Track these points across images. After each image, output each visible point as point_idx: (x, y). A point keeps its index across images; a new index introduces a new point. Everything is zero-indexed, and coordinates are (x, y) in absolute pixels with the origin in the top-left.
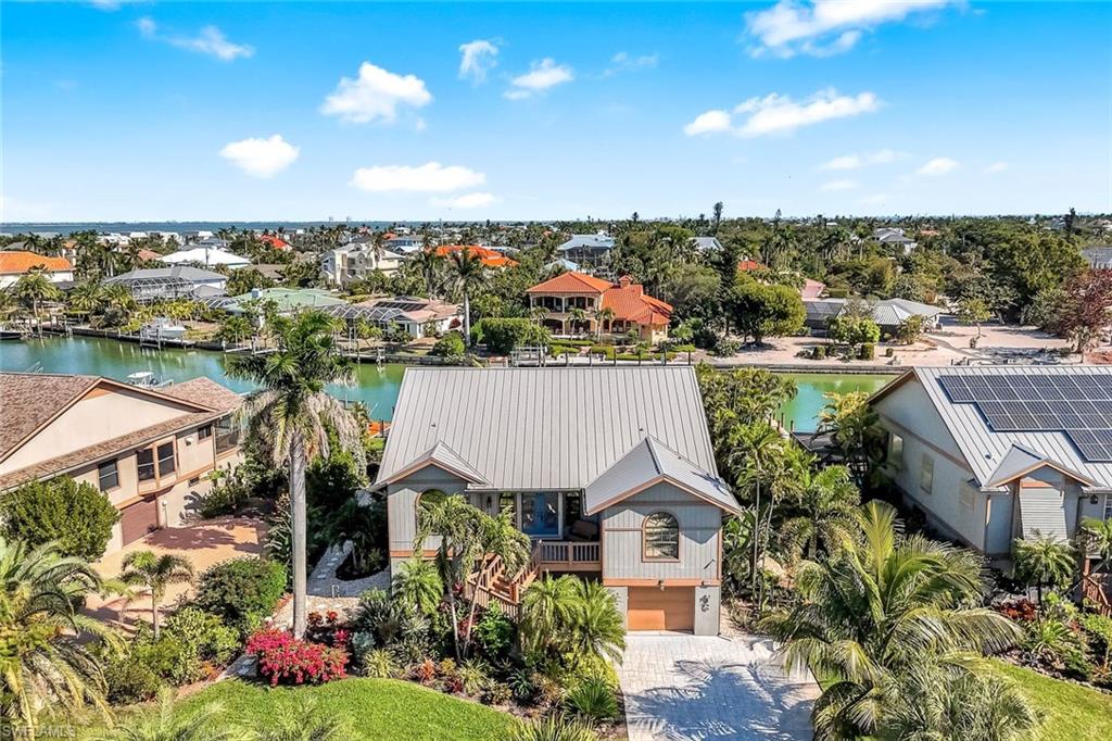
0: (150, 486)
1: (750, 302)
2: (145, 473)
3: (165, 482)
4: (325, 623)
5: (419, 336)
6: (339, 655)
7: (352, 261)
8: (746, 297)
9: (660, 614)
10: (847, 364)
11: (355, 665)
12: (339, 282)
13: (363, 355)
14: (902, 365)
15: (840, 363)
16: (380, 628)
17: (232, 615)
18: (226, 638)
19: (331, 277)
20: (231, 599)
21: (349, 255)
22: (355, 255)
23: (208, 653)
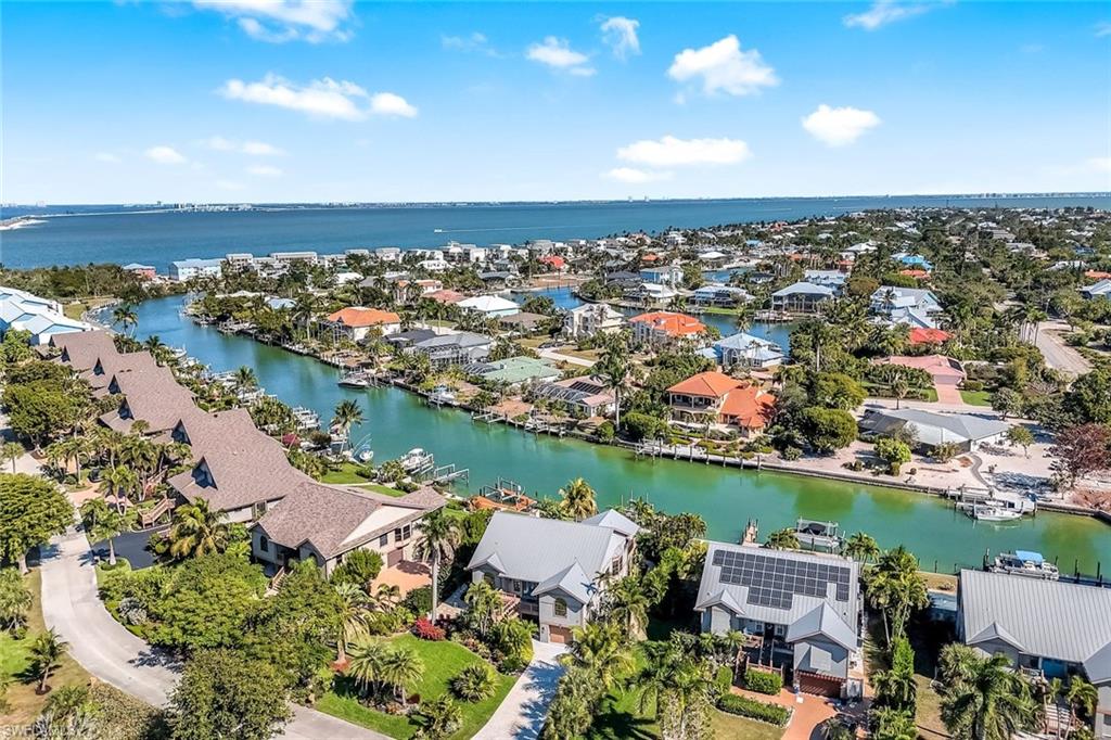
0: (399, 544)
2: (398, 539)
3: (405, 542)
4: (445, 617)
5: (593, 415)
6: (443, 632)
7: (586, 319)
8: (809, 418)
9: (562, 637)
10: (876, 478)
11: (448, 636)
12: (575, 335)
13: (553, 429)
14: (915, 484)
15: (871, 477)
16: (459, 625)
17: (414, 609)
18: (411, 618)
19: (570, 331)
20: (415, 604)
21: (584, 315)
22: (588, 315)
23: (405, 623)
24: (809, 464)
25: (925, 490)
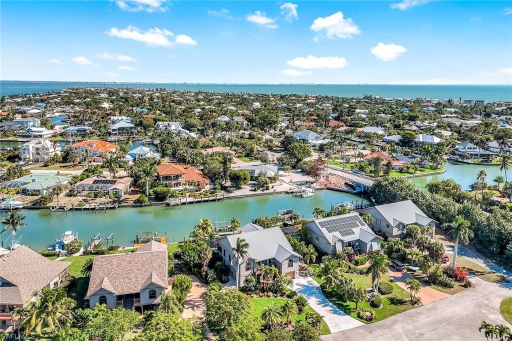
1: (237, 176)
5: (123, 195)
7: (38, 149)
10: (264, 192)
14: (278, 191)
22: (40, 146)
24: (237, 193)
25: (281, 193)
